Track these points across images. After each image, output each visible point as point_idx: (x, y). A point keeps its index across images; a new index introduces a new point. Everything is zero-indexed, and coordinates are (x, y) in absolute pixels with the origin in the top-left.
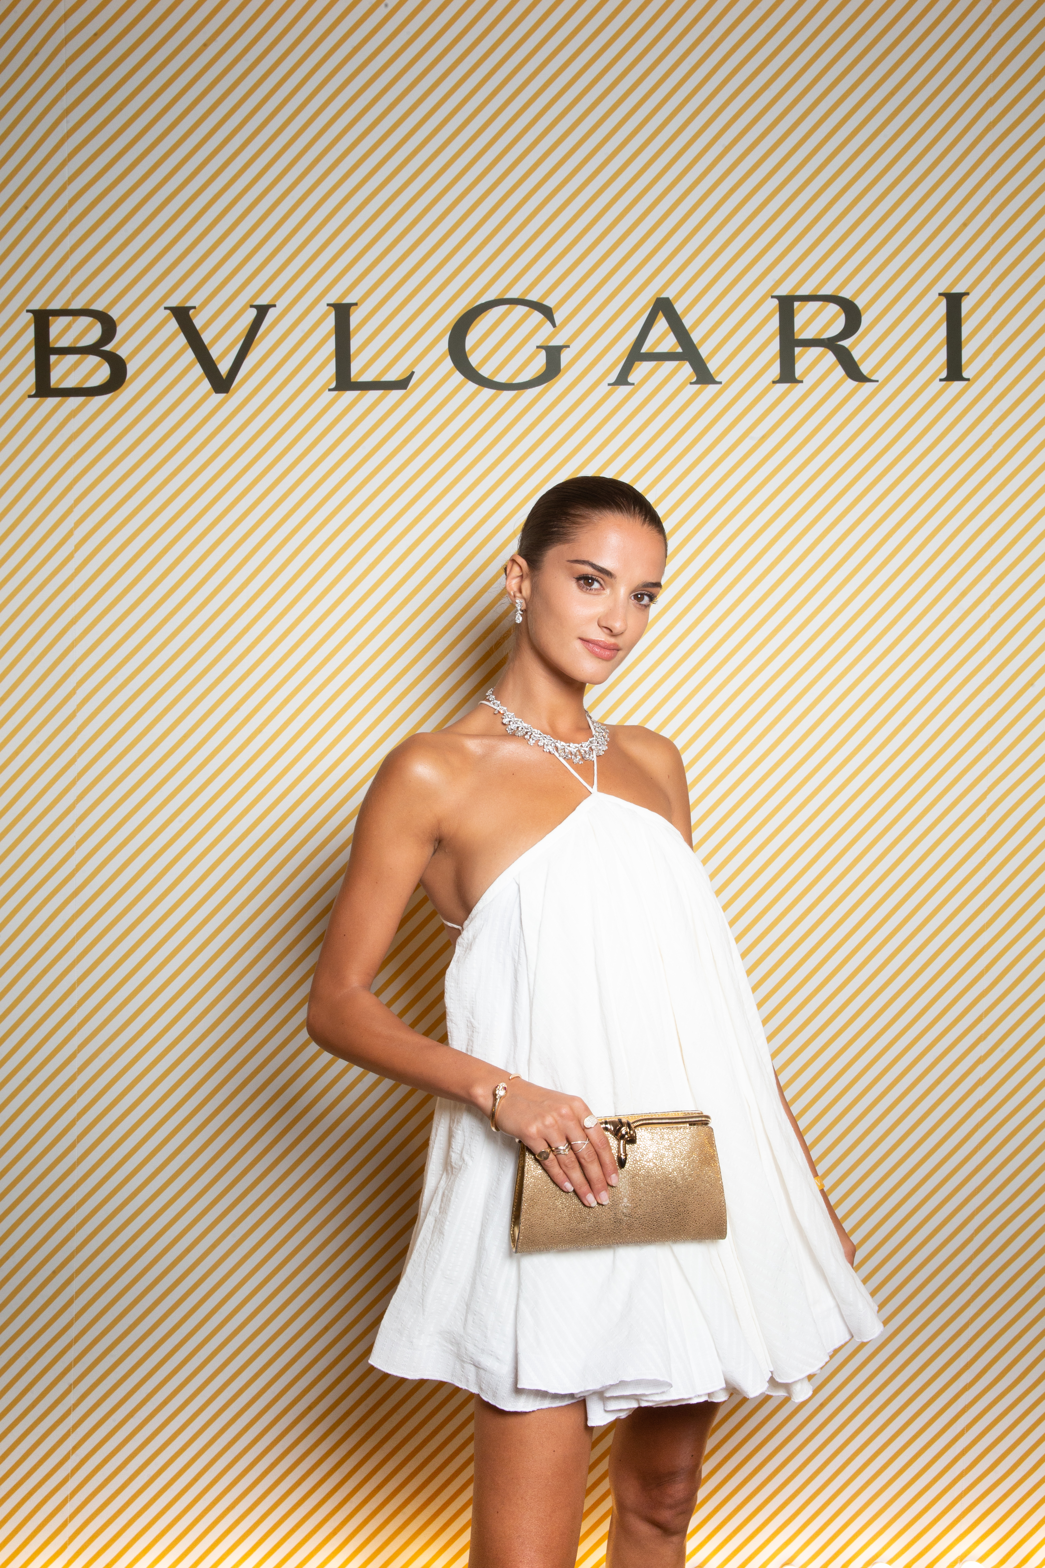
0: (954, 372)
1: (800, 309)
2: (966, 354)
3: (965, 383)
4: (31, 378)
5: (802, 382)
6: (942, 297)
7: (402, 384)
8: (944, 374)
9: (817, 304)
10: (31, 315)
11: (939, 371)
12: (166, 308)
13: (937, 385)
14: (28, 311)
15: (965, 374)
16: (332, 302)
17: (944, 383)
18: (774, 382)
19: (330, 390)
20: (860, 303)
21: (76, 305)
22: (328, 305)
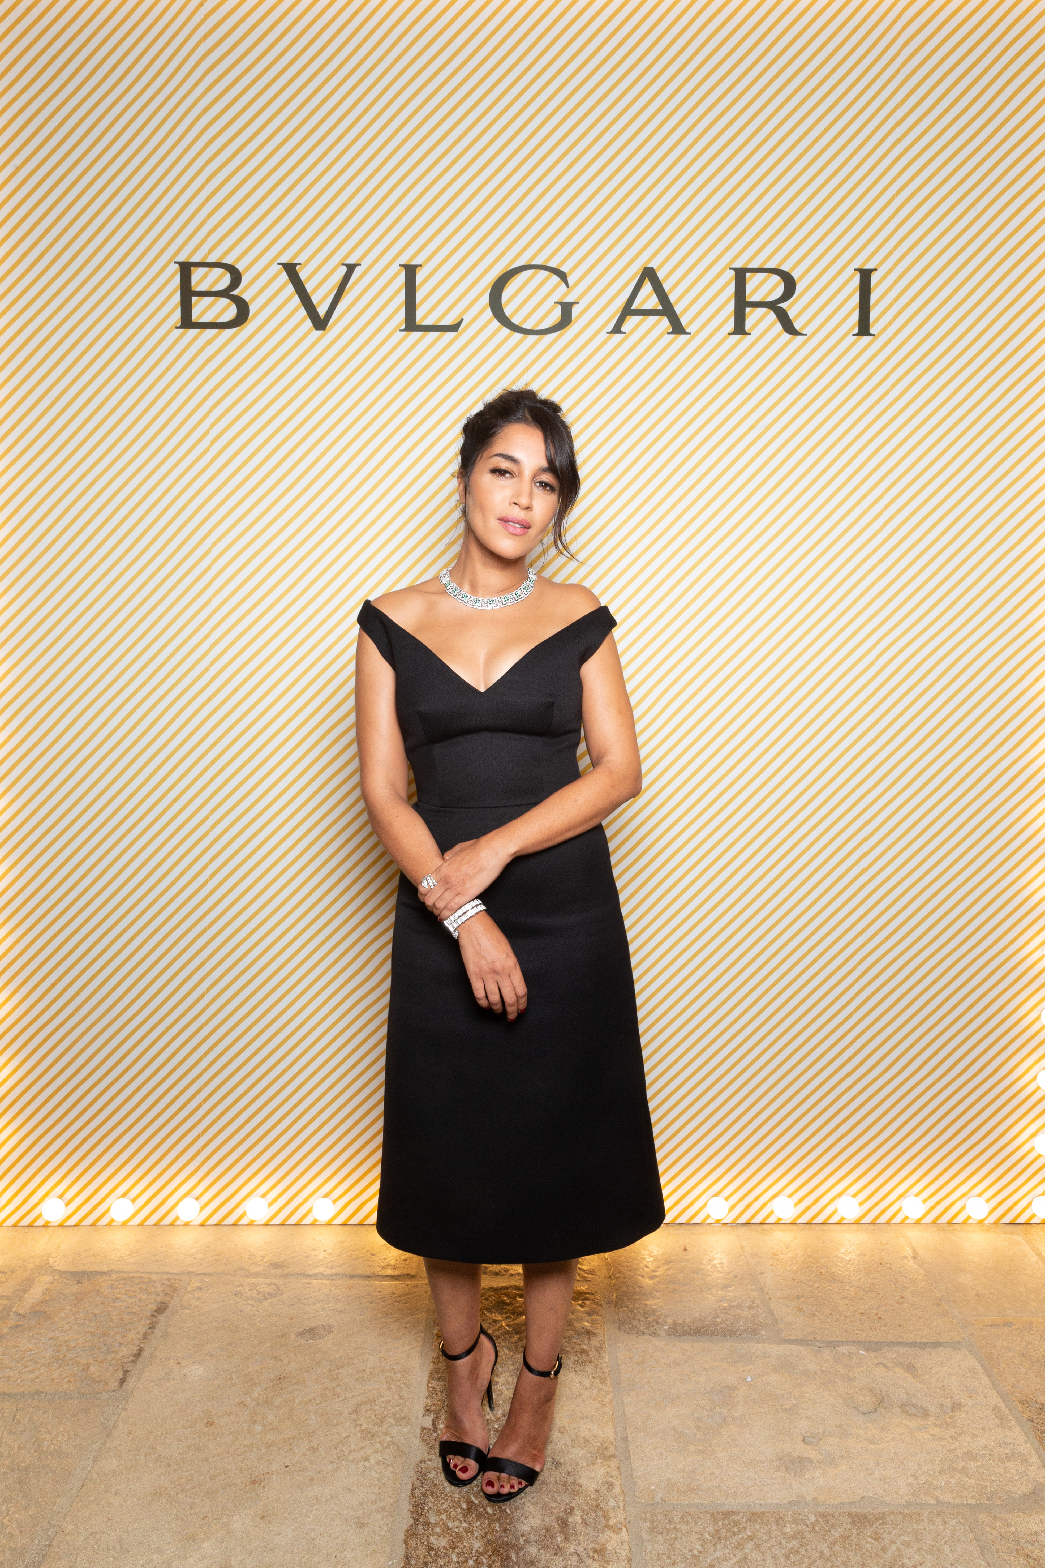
0: (864, 329)
1: (751, 278)
2: (873, 315)
3: (872, 337)
4: (178, 314)
5: (750, 334)
6: (857, 272)
7: (454, 328)
8: (856, 331)
9: (764, 275)
10: (177, 265)
11: (852, 328)
12: (279, 264)
13: (851, 339)
14: (175, 262)
15: (872, 331)
16: (403, 263)
17: (856, 337)
18: (730, 334)
19: (401, 331)
20: (795, 275)
21: (211, 259)
22: (400, 265)
